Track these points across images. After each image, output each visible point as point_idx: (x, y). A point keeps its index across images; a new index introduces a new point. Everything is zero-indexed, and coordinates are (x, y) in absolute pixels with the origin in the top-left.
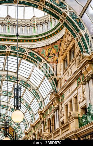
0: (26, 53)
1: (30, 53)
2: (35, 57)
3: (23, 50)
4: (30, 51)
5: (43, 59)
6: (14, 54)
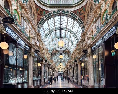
0: (70, 14)
1: (71, 14)
2: (74, 15)
3: (68, 12)
4: (71, 12)
5: (78, 16)
6: (65, 15)
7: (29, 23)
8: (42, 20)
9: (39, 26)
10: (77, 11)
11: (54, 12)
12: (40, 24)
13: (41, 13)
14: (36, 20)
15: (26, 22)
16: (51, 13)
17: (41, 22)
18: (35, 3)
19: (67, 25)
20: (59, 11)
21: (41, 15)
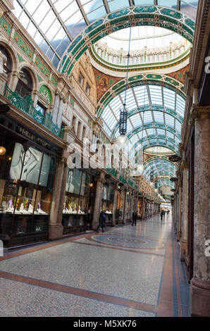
0: (163, 80)
1: (166, 79)
2: (172, 81)
3: (159, 77)
4: (166, 76)
5: (180, 83)
6: (154, 83)
7: (72, 104)
8: (106, 95)
9: (99, 106)
10: (179, 73)
11: (131, 79)
12: (101, 102)
13: (105, 83)
14: (94, 97)
15: (64, 102)
16: (124, 82)
17: (104, 99)
18: (93, 67)
19: (163, 100)
20: (141, 76)
21: (105, 86)
